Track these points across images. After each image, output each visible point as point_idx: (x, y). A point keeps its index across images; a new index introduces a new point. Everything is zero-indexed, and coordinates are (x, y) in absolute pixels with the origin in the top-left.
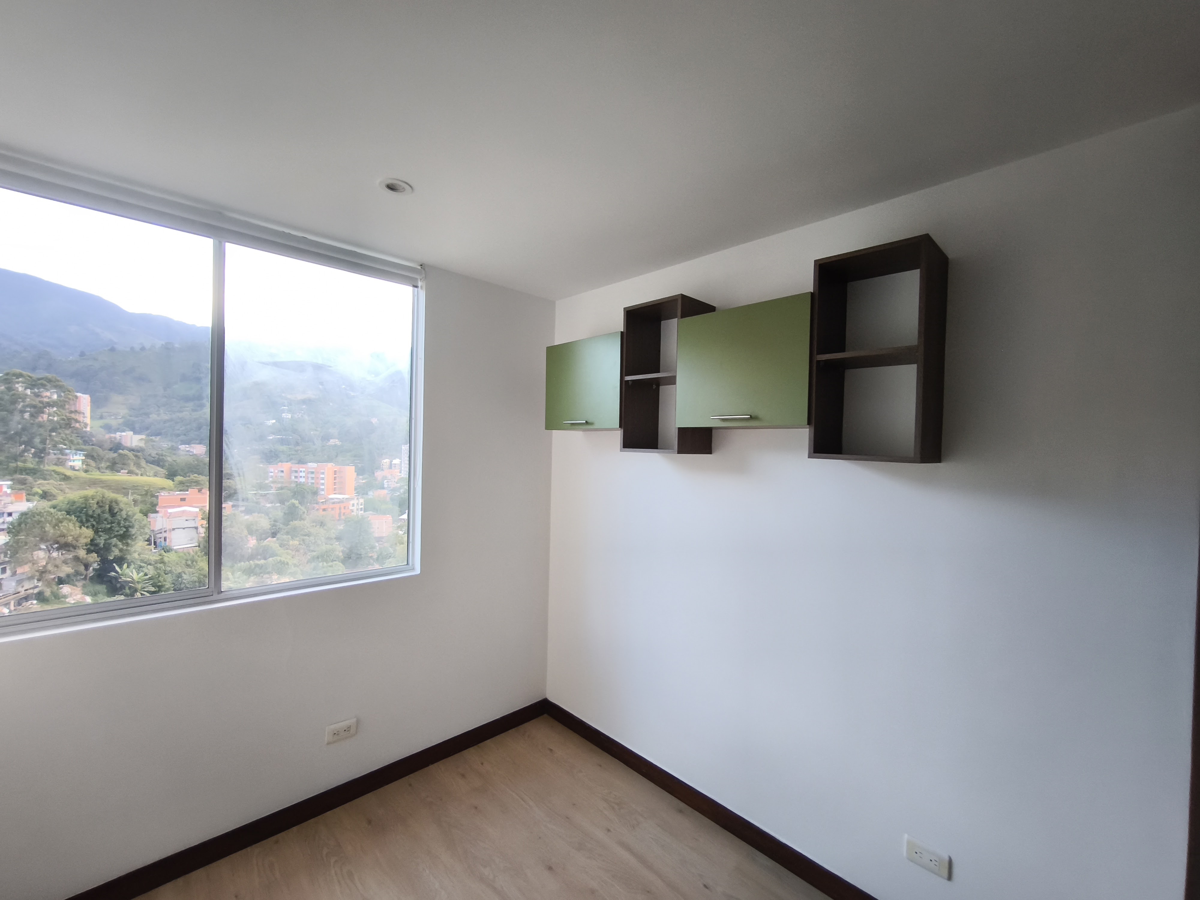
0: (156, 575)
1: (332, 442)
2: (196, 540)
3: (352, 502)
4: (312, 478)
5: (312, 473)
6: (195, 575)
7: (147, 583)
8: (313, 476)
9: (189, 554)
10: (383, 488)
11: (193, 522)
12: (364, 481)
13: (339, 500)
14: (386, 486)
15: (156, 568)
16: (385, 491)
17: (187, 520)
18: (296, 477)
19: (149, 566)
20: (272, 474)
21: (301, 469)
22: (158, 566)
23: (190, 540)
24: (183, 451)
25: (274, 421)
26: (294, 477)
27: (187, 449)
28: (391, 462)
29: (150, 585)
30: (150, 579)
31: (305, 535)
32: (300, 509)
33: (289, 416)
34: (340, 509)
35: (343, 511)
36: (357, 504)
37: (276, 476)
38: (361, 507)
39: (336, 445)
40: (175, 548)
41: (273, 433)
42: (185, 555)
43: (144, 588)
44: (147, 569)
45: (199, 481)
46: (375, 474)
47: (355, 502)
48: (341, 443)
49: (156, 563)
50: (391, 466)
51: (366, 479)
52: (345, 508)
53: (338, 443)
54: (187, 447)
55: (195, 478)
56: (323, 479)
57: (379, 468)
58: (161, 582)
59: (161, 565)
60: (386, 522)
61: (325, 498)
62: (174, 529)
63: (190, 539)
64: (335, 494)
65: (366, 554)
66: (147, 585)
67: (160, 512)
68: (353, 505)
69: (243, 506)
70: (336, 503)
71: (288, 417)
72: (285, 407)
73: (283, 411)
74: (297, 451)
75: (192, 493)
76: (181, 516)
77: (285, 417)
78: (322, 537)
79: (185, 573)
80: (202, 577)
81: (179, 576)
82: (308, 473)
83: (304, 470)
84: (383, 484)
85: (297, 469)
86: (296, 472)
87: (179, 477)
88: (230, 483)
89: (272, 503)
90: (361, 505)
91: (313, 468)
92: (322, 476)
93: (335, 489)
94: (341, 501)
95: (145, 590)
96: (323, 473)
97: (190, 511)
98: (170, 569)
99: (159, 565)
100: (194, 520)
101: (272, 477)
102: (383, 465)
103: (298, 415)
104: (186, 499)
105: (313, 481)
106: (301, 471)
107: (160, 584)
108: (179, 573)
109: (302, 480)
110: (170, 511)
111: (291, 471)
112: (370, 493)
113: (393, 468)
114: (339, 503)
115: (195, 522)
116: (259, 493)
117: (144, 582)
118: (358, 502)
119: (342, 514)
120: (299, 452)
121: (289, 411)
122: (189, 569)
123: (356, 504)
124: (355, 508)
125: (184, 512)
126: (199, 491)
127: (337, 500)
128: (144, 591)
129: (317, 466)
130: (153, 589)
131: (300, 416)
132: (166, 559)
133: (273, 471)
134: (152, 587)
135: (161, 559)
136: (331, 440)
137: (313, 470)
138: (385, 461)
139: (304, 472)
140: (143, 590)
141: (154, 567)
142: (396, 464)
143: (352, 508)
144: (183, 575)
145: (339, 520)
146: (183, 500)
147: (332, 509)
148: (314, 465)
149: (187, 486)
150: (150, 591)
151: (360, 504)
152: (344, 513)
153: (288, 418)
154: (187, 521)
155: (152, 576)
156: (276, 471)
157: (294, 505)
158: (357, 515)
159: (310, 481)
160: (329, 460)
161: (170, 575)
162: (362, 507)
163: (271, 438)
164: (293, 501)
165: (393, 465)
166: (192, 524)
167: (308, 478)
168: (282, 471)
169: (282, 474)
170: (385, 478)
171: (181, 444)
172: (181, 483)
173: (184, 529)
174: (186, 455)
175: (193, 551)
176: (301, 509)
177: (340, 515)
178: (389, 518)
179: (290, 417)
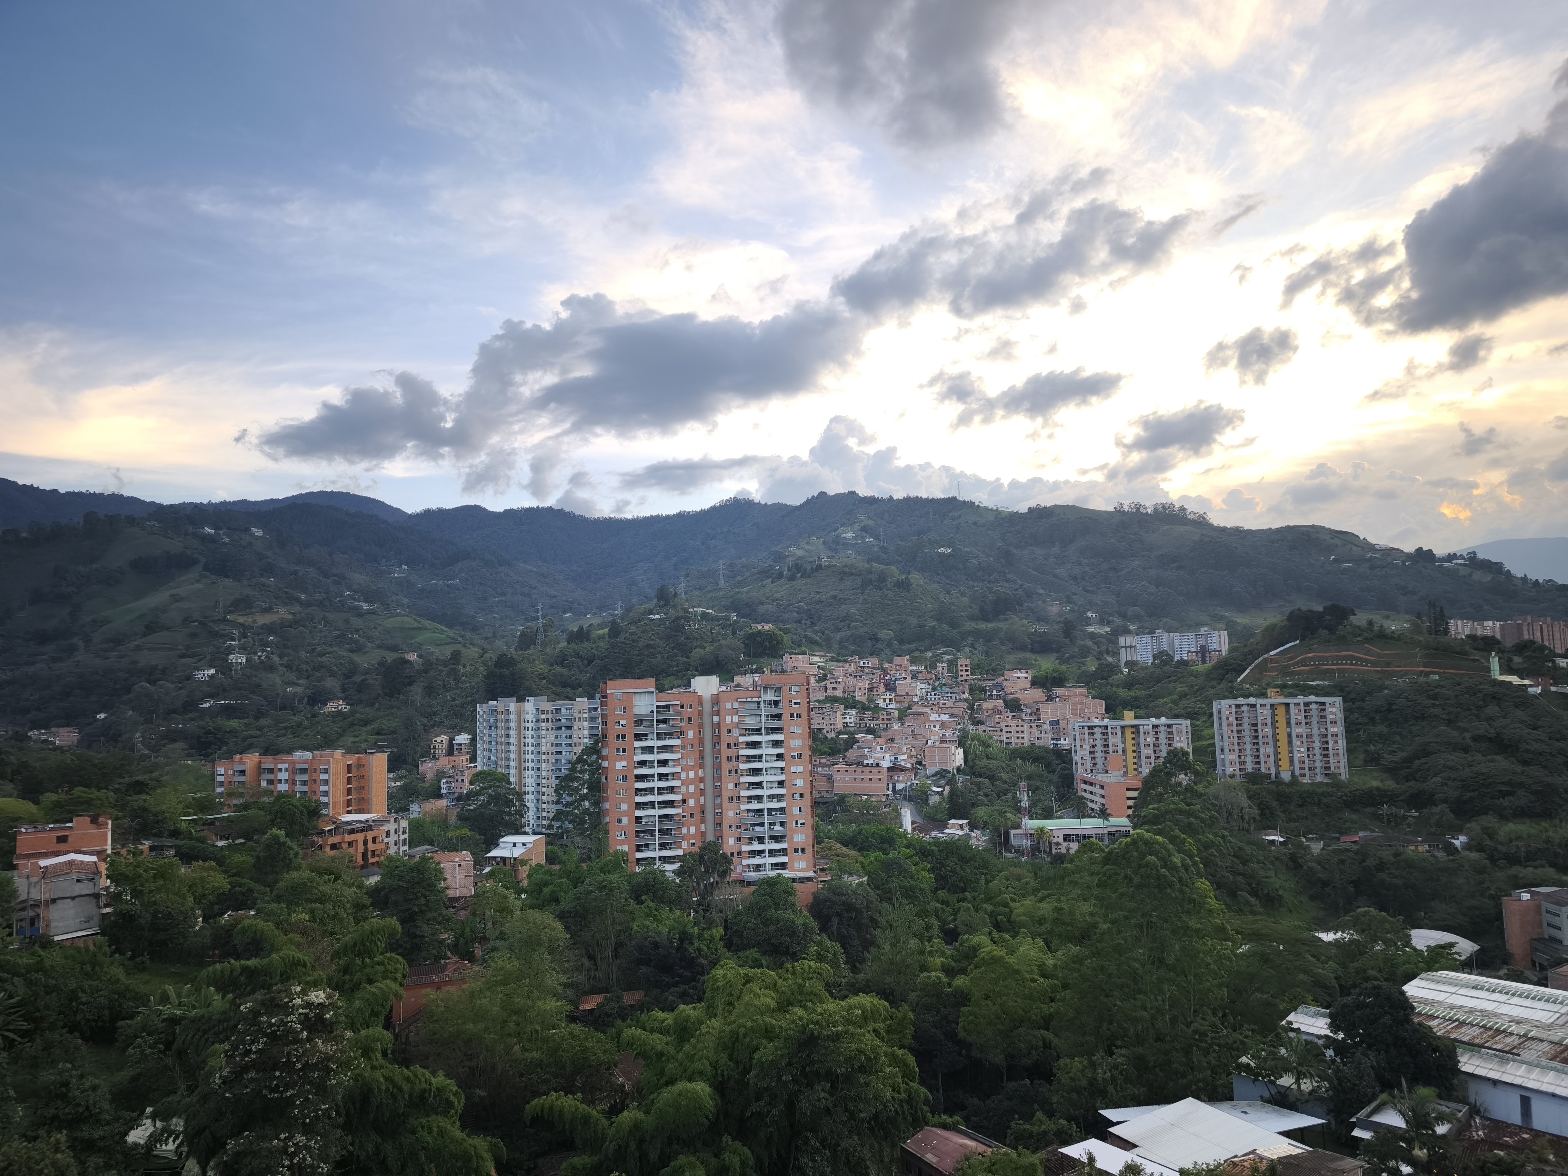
0: (32, 996)
1: (331, 707)
2: (96, 919)
3: (385, 828)
4: (304, 783)
5: (303, 771)
6: (102, 993)
7: (14, 1013)
8: (305, 777)
9: (87, 949)
10: (439, 796)
11: (91, 884)
12: (398, 784)
13: (363, 825)
14: (444, 791)
15: (30, 983)
16: (443, 803)
17: (78, 881)
18: (270, 782)
19: (16, 978)
20: (220, 779)
21: (280, 766)
22: (33, 978)
23: (85, 922)
24: (35, 741)
25: (212, 671)
26: (265, 782)
27: (43, 738)
28: (451, 740)
29: (19, 1016)
30: (19, 1004)
31: (315, 901)
32: (288, 847)
33: (243, 659)
34: (365, 843)
35: (371, 847)
36: (396, 830)
37: (230, 782)
38: (403, 837)
39: (340, 713)
40: (57, 938)
41: (212, 696)
42: (79, 952)
43: (8, 1023)
44: (13, 984)
45: (93, 799)
46: (420, 768)
47: (391, 827)
48: (348, 707)
49: (28, 972)
50: (451, 750)
51: (400, 778)
52: (374, 840)
53: (342, 706)
54: (43, 734)
55: (84, 795)
56: (326, 782)
57: (428, 754)
58: (39, 1011)
59: (40, 976)
60: (460, 865)
61: (334, 823)
62: (54, 901)
63: (83, 919)
64: (349, 812)
65: (433, 935)
66: (13, 1017)
67: (20, 867)
68: (388, 834)
69: (171, 847)
70: (357, 832)
71: (240, 661)
72: (234, 643)
73: (230, 650)
74: (260, 729)
75: (80, 825)
76: (68, 873)
77: (234, 661)
78: (348, 902)
79: (83, 991)
80: (116, 996)
81: (73, 996)
82: (295, 771)
83: (286, 765)
84: (439, 788)
85: (272, 766)
86: (271, 771)
87: (49, 794)
88: (145, 801)
89: (227, 839)
90: (404, 833)
91: (306, 762)
92: (324, 777)
93: (349, 803)
94: (367, 827)
95: (11, 1027)
96: (326, 771)
97: (82, 862)
98: (54, 982)
99: (34, 976)
100: (93, 879)
101: (221, 784)
102: (434, 747)
103: (259, 657)
104: (70, 839)
105: (305, 789)
106: (280, 770)
107: (37, 1014)
108: (73, 991)
109: (283, 787)
110: (43, 863)
111: (260, 770)
112: (414, 808)
113: (456, 752)
114: (362, 831)
115: (95, 885)
116: (202, 819)
117: (7, 1012)
118: (396, 827)
119: (370, 853)
120: (266, 730)
121: (243, 649)
122: (90, 982)
123: (392, 832)
124: (391, 840)
125: (71, 863)
126: (92, 822)
127: (358, 825)
128: (9, 1030)
129: (313, 757)
130: (24, 1025)
131: (263, 658)
132: (48, 963)
133: (223, 772)
134: (24, 1021)
135: (38, 963)
136: (330, 704)
137: (305, 766)
138: (438, 739)
139: (286, 770)
140: (6, 1028)
141: (25, 980)
142: (461, 745)
143: (386, 840)
144: (80, 994)
145: (363, 867)
146: (62, 839)
147: (350, 844)
148: (308, 755)
149: (70, 812)
150: (19, 1030)
151: (401, 830)
152: (373, 851)
153: (241, 664)
154: (79, 884)
155: (23, 999)
156: (231, 772)
157: (276, 838)
158: (397, 853)
159: (299, 788)
160: (328, 743)
161: (54, 994)
162: (406, 836)
163: (207, 705)
164: (275, 831)
165: (455, 747)
166: (86, 888)
167: (294, 783)
168: (243, 772)
169: (242, 778)
170: (440, 774)
171: (31, 729)
172: (58, 805)
173: (73, 898)
174: (43, 750)
175: (94, 944)
176: (291, 848)
177: (365, 855)
178: (466, 857)
179: (244, 661)
